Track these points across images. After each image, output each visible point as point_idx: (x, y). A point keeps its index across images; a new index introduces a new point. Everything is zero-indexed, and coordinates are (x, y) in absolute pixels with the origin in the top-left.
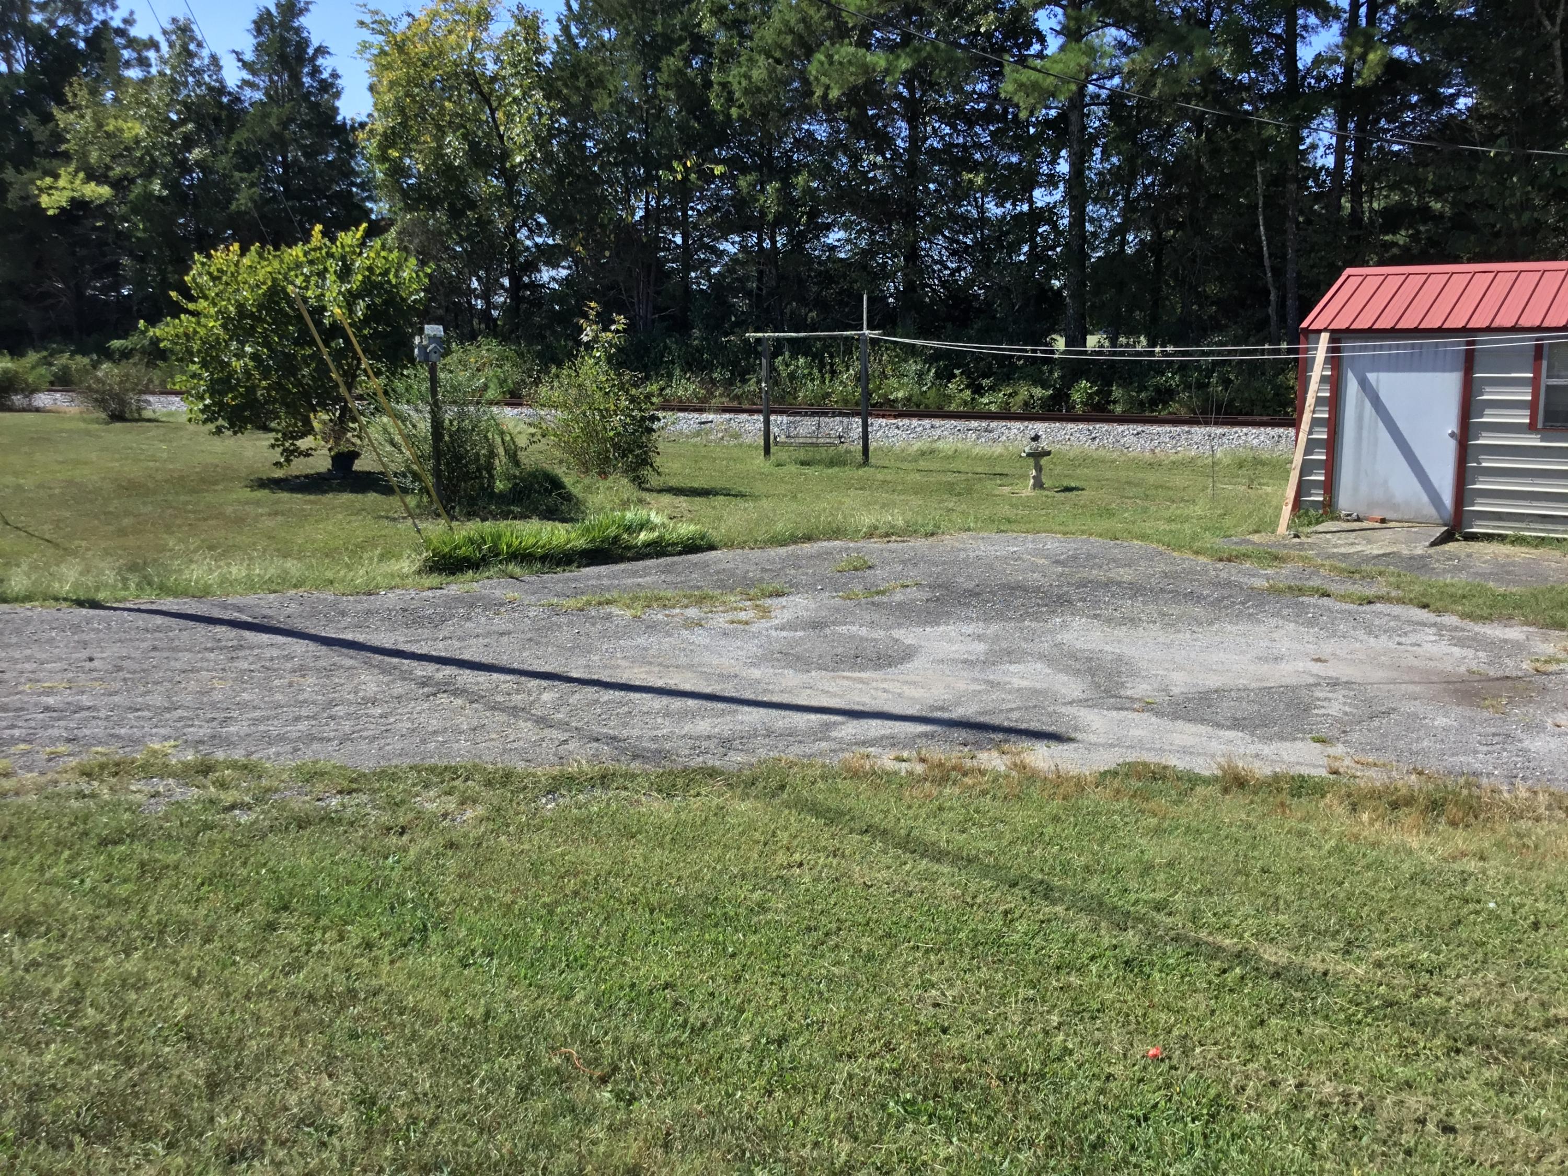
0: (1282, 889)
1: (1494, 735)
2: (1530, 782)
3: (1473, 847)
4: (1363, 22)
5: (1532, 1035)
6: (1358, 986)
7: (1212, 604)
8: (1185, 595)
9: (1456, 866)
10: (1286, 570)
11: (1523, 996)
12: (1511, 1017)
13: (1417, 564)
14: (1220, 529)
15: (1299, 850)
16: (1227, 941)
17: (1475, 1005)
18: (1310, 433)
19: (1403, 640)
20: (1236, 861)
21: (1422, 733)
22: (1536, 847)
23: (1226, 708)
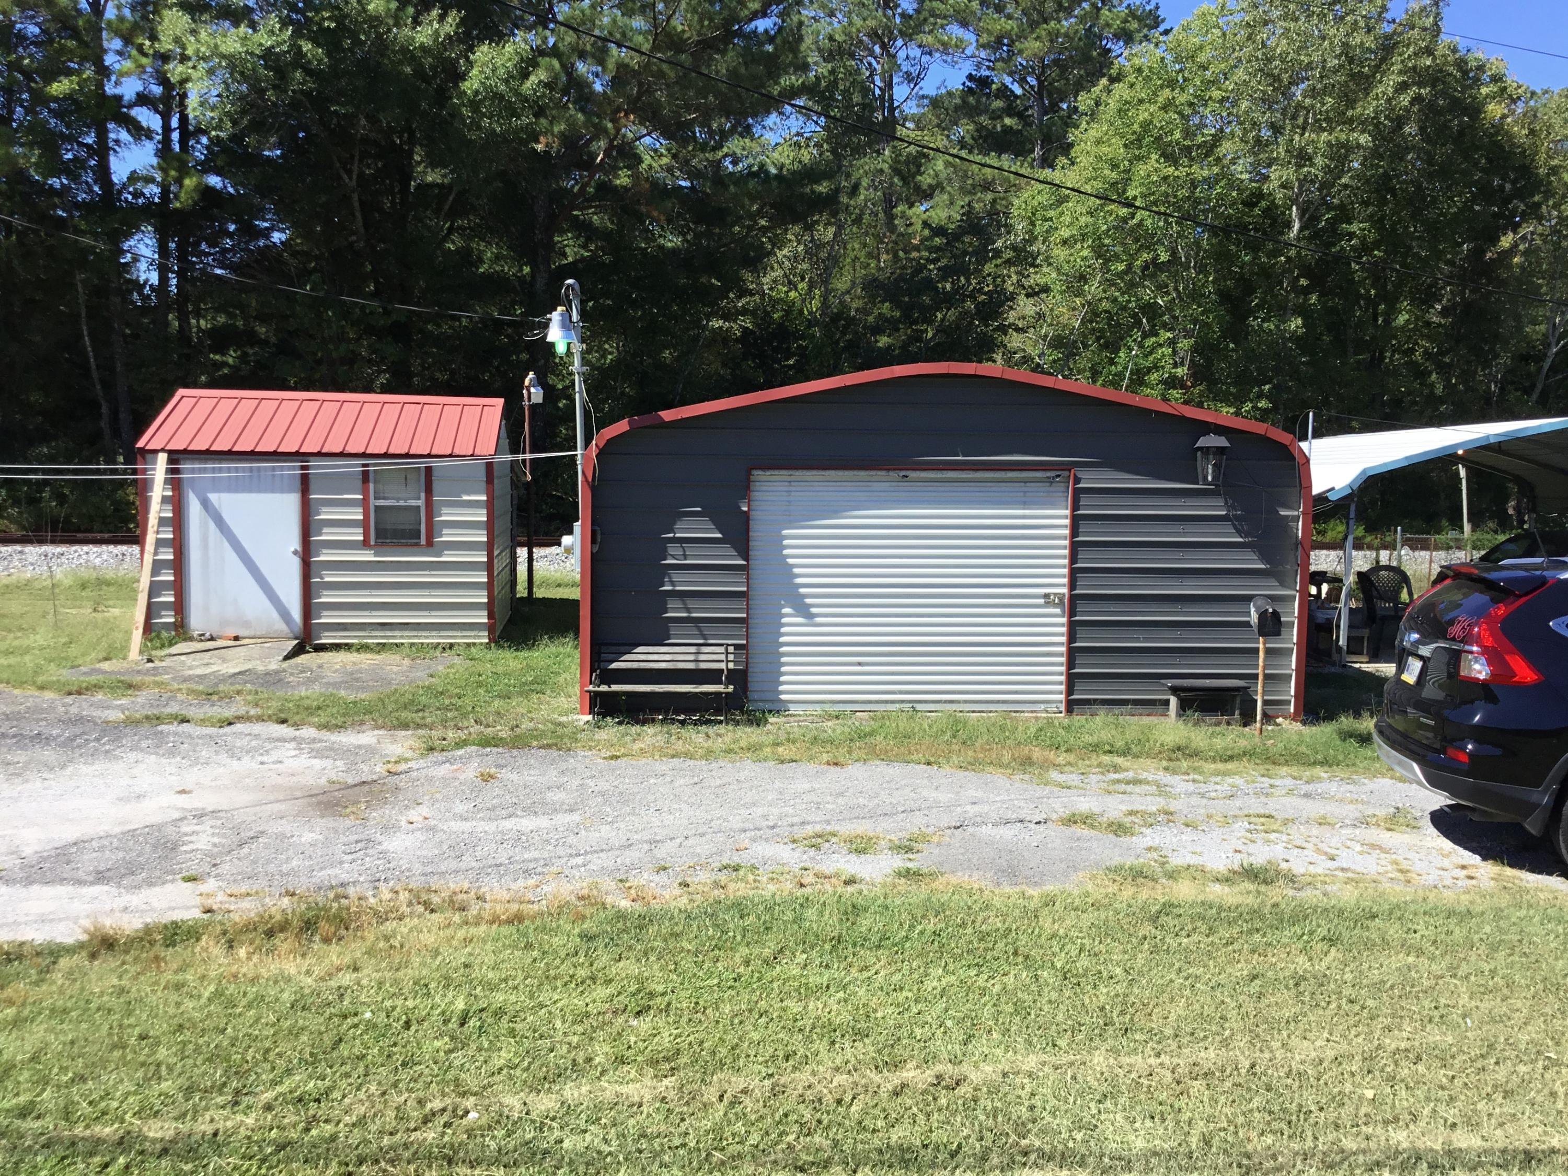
0: (162, 1053)
1: (357, 842)
2: (391, 884)
3: (347, 960)
4: (177, 148)
5: (413, 1136)
6: (249, 1138)
7: (63, 745)
8: (32, 738)
9: (333, 984)
10: (142, 698)
11: (403, 1099)
12: (394, 1123)
13: (273, 680)
14: (66, 659)
15: (178, 1004)
16: (107, 1130)
17: (361, 1122)
18: (156, 553)
19: (265, 759)
20: (110, 1035)
21: (290, 853)
22: (402, 946)
23: (88, 862)
